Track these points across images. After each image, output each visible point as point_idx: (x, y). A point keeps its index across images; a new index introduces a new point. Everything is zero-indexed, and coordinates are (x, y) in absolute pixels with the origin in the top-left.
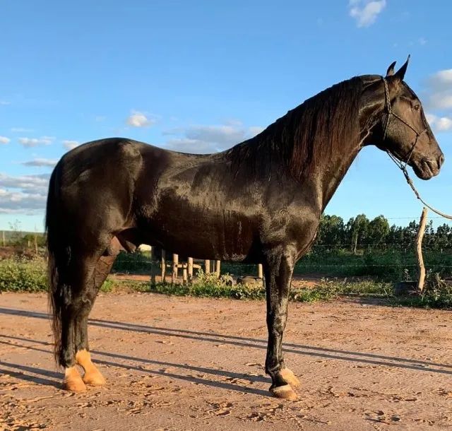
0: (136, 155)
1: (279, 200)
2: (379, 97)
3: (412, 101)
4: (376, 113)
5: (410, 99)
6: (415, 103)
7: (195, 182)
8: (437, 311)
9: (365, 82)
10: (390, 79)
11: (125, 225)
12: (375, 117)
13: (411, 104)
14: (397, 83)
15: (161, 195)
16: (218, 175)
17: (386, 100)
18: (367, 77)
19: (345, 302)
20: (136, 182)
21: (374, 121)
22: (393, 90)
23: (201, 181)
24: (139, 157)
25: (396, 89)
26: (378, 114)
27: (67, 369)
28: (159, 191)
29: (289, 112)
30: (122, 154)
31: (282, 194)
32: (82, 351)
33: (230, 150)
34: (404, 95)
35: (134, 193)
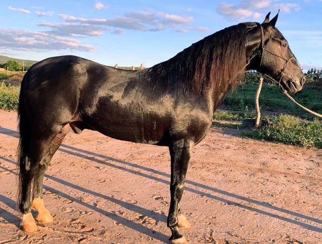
0: (83, 71)
1: (184, 108)
2: (257, 38)
3: (281, 41)
4: (254, 49)
5: (279, 40)
6: (283, 42)
7: (125, 93)
8: (269, 143)
9: (248, 27)
10: (265, 26)
11: (72, 119)
12: (253, 52)
13: (280, 43)
14: (270, 28)
15: (99, 101)
16: (140, 89)
17: (261, 40)
18: (249, 24)
19: (213, 131)
20: (81, 92)
21: (253, 54)
22: (267, 33)
23: (128, 93)
24: (85, 74)
25: (269, 32)
26: (256, 50)
27: (24, 215)
28: (98, 99)
29: (193, 44)
30: (73, 71)
31: (186, 104)
32: (37, 199)
33: (151, 68)
34: (275, 37)
35: (80, 99)
